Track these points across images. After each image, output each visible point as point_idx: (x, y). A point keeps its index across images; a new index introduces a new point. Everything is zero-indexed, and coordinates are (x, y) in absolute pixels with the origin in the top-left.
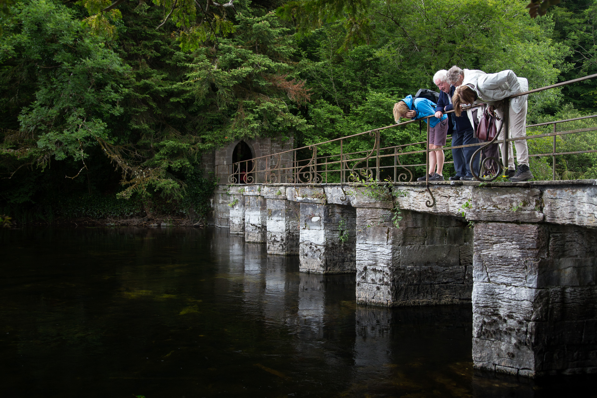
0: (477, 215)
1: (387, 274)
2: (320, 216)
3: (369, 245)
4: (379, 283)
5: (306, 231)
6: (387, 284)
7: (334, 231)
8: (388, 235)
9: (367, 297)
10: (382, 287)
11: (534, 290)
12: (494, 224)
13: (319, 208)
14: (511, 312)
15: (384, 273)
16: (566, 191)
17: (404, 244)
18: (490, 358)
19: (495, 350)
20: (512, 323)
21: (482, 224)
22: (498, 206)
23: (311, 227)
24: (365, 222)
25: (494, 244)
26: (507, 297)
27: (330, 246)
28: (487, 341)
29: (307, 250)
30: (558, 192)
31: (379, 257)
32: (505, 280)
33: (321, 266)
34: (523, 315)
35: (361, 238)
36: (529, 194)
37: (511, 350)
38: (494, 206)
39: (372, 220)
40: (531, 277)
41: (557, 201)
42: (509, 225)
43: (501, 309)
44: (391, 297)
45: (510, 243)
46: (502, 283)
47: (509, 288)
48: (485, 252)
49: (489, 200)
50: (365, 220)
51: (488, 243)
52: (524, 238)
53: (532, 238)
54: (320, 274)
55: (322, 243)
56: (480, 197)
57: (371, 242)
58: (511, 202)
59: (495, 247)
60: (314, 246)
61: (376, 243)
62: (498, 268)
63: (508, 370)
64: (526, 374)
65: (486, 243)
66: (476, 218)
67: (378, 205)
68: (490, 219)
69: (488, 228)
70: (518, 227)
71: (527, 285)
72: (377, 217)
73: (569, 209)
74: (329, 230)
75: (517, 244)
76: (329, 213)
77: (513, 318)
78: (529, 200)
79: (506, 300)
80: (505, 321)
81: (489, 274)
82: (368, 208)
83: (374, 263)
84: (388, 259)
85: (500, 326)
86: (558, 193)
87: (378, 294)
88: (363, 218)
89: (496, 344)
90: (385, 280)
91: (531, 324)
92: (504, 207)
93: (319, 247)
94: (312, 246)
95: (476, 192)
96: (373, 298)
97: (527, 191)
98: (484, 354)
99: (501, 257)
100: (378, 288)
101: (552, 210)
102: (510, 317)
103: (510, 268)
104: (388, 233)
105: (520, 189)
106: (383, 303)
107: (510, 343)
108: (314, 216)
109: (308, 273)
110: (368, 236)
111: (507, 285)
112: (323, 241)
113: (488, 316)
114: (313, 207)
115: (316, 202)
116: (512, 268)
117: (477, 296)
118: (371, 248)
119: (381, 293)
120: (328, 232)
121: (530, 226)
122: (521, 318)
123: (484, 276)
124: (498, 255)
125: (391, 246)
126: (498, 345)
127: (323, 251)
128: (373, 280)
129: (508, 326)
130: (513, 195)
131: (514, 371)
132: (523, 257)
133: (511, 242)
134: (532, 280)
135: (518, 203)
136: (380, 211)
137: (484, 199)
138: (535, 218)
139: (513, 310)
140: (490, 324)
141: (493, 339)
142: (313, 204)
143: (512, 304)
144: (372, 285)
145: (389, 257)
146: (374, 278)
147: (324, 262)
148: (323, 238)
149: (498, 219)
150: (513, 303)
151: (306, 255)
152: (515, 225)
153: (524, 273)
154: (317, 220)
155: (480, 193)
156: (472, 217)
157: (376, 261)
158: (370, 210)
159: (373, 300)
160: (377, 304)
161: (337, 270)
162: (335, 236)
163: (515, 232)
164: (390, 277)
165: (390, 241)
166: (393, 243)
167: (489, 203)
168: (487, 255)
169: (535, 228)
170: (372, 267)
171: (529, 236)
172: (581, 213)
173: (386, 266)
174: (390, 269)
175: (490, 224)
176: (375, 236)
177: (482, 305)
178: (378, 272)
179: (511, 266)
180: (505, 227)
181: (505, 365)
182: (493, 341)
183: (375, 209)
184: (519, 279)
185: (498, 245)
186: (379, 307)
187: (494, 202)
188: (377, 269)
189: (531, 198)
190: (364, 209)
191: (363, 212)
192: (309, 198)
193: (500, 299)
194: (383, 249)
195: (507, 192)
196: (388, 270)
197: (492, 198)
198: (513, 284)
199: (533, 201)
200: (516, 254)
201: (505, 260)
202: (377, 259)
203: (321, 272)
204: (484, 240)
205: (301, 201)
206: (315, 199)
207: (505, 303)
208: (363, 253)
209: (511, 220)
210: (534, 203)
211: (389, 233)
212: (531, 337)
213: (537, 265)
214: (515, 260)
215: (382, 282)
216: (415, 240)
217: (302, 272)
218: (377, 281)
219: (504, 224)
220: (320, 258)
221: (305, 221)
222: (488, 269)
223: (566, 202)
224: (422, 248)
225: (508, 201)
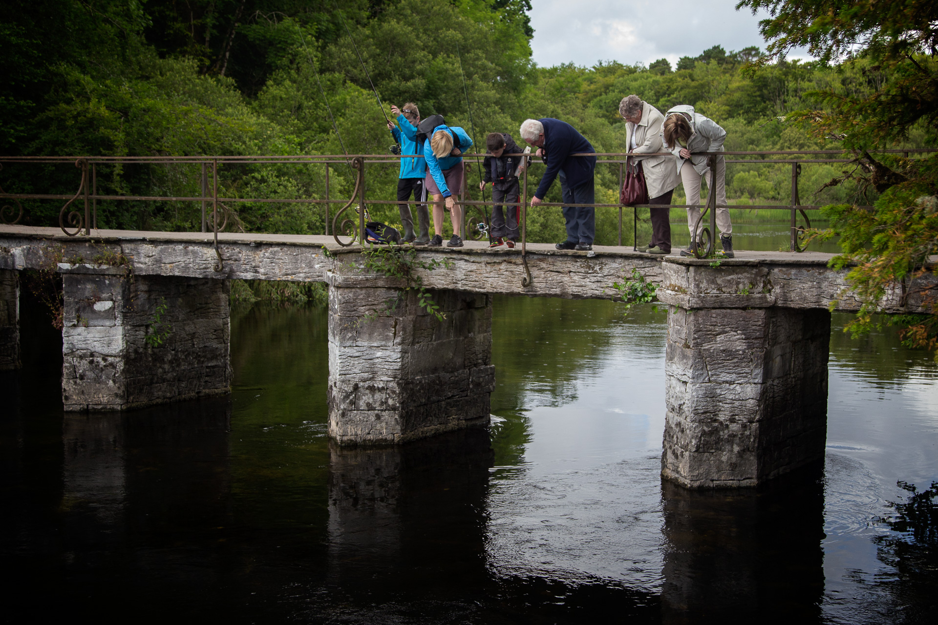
0: (702, 302)
1: (394, 392)
2: (112, 300)
3: (362, 349)
4: (379, 408)
5: (81, 329)
6: (394, 409)
7: (137, 326)
8: (395, 331)
9: (359, 432)
10: (384, 413)
11: (759, 386)
12: (718, 311)
13: (110, 285)
14: (733, 415)
15: (388, 392)
16: (809, 271)
17: (413, 343)
18: (708, 474)
19: (714, 463)
20: (734, 427)
21: (703, 312)
22: (723, 289)
23: (91, 323)
24: (355, 310)
25: (717, 335)
26: (730, 397)
27: (133, 356)
28: (706, 454)
29: (83, 366)
30: (793, 271)
31: (379, 366)
32: (728, 378)
33: (116, 395)
34: (747, 417)
35: (347, 337)
36: (756, 274)
37: (734, 460)
38: (718, 289)
39: (367, 307)
40: (757, 371)
41: (791, 282)
42: (735, 312)
43: (721, 412)
44: (399, 428)
45: (735, 333)
46: (724, 382)
47: (732, 387)
48: (706, 346)
49: (713, 282)
50: (355, 308)
51: (711, 334)
52: (750, 326)
53: (759, 326)
54: (113, 411)
55: (118, 351)
56: (703, 279)
57: (366, 344)
58: (738, 283)
59: (718, 339)
60: (100, 359)
61: (375, 344)
62: (720, 364)
63: (728, 484)
64: (748, 484)
65: (708, 335)
66: (701, 304)
67: (380, 283)
68: (717, 305)
69: (711, 317)
70: (744, 313)
71: (751, 381)
72: (376, 302)
73: (815, 292)
74: (130, 325)
75: (741, 334)
76: (130, 292)
77: (735, 422)
78: (756, 280)
79: (728, 401)
80: (727, 426)
81: (710, 372)
82: (361, 288)
83: (371, 376)
84: (396, 367)
85: (721, 433)
86: (793, 273)
87: (378, 427)
88: (352, 305)
89: (716, 456)
90: (390, 402)
91: (755, 425)
92: (730, 290)
93: (110, 359)
94: (95, 359)
95: (699, 272)
96: (369, 434)
97: (754, 271)
98: (701, 471)
99: (724, 351)
100: (378, 417)
101: (784, 292)
102: (732, 420)
103: (734, 363)
104: (395, 327)
105: (747, 269)
106: (386, 439)
107: (732, 451)
108: (100, 299)
109: (86, 412)
110: (359, 333)
111: (731, 383)
112: (121, 348)
113: (708, 424)
114: (94, 282)
115: (107, 273)
116: (737, 362)
117: (697, 401)
118: (366, 352)
119: (384, 424)
120: (129, 330)
121: (757, 311)
122: (745, 421)
123: (705, 375)
124: (722, 348)
125: (399, 348)
126: (718, 457)
127: (121, 366)
128: (368, 405)
129: (730, 432)
130: (740, 276)
131: (735, 483)
132: (748, 349)
133: (736, 331)
134: (758, 374)
135: (744, 284)
136: (381, 292)
137: (707, 282)
138: (767, 302)
139: (736, 412)
140: (711, 433)
141: (713, 451)
142: (97, 277)
143: (735, 405)
144: (366, 412)
145: (398, 366)
146: (371, 401)
147: (123, 388)
148: (120, 342)
149: (725, 305)
150: (737, 403)
151: (82, 377)
152: (740, 311)
153: (749, 367)
154: (107, 308)
155: (703, 273)
156: (697, 304)
157: (374, 373)
158: (364, 291)
159: (369, 437)
160: (375, 442)
161: (143, 400)
162: (139, 337)
163: (741, 319)
164: (399, 397)
165: (398, 340)
166: (402, 343)
167: (713, 286)
168: (708, 350)
169: (762, 313)
170: (367, 384)
171: (756, 323)
172: (835, 296)
173: (391, 379)
174: (398, 384)
175: (713, 311)
176: (373, 333)
177: (702, 411)
178: (377, 391)
179: (736, 360)
180: (731, 314)
181: (726, 479)
182: (713, 453)
183: (373, 290)
184: (745, 374)
185: (723, 336)
186: (380, 445)
187: (719, 285)
188: (376, 385)
189: (758, 278)
190: (353, 290)
191: (351, 295)
192: (88, 265)
193: (720, 401)
194: (388, 353)
195: (734, 271)
196: (395, 385)
197: (717, 279)
198: (737, 382)
199: (760, 282)
200: (740, 346)
201: (729, 354)
202: (376, 369)
203: (115, 407)
204: (706, 331)
205: (68, 272)
206: (104, 267)
207: (726, 406)
208: (352, 362)
209: (741, 306)
210: (762, 285)
211: (397, 327)
212: (754, 441)
213: (763, 356)
214: (741, 352)
215: (384, 407)
216: (423, 335)
217: (71, 412)
218: (377, 406)
219: (729, 311)
220: (114, 382)
221: (78, 311)
222: (708, 366)
223: (809, 283)
224: (431, 347)
225: (734, 283)
